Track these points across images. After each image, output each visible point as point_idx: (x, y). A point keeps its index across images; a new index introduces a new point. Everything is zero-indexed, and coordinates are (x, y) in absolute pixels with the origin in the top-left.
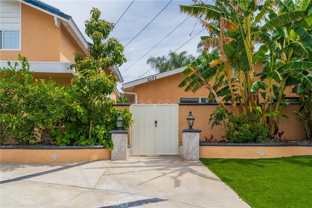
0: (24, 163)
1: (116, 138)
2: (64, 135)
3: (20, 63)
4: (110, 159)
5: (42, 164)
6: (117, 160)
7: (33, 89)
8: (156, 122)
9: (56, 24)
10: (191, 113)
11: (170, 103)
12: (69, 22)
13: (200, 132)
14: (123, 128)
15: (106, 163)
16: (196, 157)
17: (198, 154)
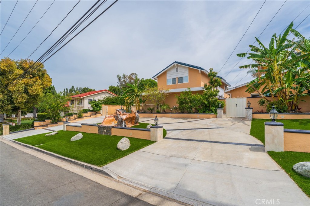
0: (190, 118)
1: (219, 111)
2: (201, 110)
3: (188, 89)
4: (216, 118)
5: (195, 119)
6: (219, 118)
7: (192, 97)
8: (236, 105)
9: (200, 72)
10: (249, 101)
11: (242, 97)
12: (204, 71)
13: (252, 108)
14: (221, 108)
15: (214, 119)
16: (251, 118)
17: (252, 117)
